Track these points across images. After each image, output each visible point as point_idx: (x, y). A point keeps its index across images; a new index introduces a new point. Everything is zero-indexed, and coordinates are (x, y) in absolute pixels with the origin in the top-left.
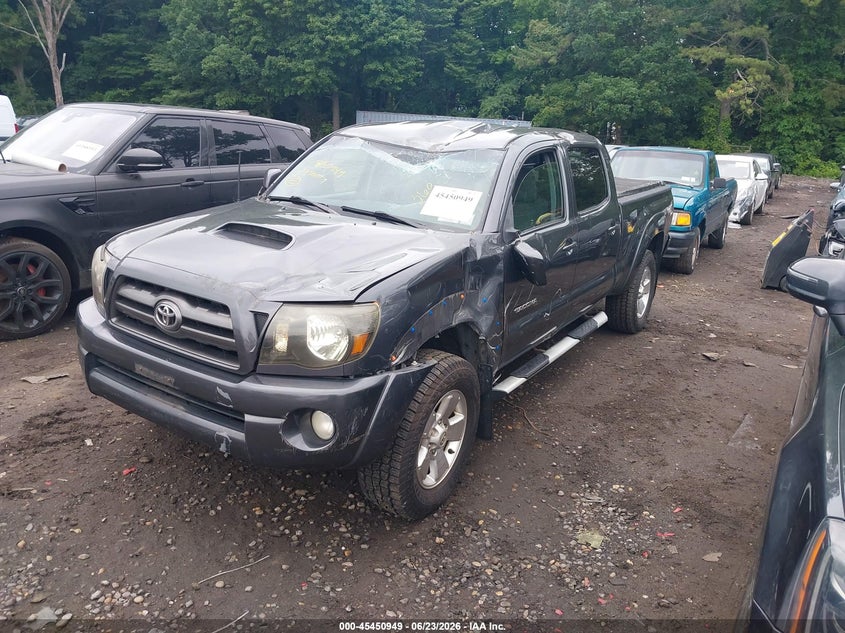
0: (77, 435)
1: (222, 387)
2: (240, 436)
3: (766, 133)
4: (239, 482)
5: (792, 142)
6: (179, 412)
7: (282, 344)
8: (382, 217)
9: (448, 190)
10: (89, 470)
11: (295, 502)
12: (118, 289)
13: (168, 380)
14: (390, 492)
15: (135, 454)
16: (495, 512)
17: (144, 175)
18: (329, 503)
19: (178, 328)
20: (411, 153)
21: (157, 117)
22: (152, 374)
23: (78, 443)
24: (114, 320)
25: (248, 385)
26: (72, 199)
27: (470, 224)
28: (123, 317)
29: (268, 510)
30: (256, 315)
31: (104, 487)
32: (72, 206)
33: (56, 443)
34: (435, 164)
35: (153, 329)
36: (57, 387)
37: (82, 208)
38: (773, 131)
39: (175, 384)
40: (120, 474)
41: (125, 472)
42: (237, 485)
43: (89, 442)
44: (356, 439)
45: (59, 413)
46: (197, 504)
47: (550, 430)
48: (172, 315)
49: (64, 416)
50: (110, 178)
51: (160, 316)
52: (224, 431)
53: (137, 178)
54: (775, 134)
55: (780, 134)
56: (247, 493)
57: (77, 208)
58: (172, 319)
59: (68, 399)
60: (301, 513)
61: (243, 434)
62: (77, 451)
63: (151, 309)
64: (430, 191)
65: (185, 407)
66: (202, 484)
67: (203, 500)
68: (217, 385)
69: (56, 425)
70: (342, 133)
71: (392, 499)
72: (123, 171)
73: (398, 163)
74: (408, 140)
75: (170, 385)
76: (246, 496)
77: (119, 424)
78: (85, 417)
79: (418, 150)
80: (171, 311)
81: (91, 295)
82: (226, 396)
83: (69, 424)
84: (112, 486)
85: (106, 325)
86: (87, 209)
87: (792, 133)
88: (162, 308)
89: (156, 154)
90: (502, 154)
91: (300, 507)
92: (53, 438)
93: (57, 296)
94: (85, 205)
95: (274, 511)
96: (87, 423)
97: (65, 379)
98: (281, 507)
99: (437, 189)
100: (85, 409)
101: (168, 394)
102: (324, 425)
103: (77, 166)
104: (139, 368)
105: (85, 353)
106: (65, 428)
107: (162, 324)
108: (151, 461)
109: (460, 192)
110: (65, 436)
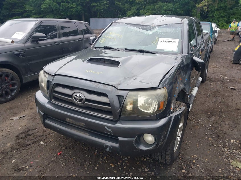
0: (36, 140)
1: (107, 126)
2: (116, 145)
3: (210, 17)
4: (101, 153)
5: (218, 19)
6: (87, 136)
7: (129, 108)
8: (142, 51)
9: (165, 39)
10: (45, 155)
11: (124, 159)
12: (54, 88)
13: (82, 124)
14: (165, 157)
15: (59, 145)
16: (197, 156)
17: (40, 42)
18: (136, 159)
19: (84, 102)
20: (145, 27)
21: (42, 22)
22: (74, 122)
23: (38, 143)
24: (53, 100)
25: (118, 125)
26: (17, 53)
27: (177, 51)
28: (57, 99)
29: (116, 165)
30: (118, 96)
31: (53, 162)
32: (18, 55)
33: (30, 144)
34: (156, 30)
35: (72, 103)
36: (24, 121)
37: (22, 55)
38: (212, 16)
39: (85, 125)
40: (57, 155)
41: (59, 154)
42: (101, 155)
43: (42, 143)
44: (162, 143)
45: (27, 132)
46: (89, 165)
47: (198, 120)
48: (80, 98)
49: (30, 133)
50: (29, 44)
51: (75, 99)
52: (109, 143)
53: (38, 43)
54: (213, 17)
55: (214, 17)
56: (105, 158)
57: (20, 55)
58: (81, 100)
59: (29, 125)
60: (128, 164)
61: (118, 145)
62: (38, 147)
63: (71, 96)
64: (158, 40)
65: (88, 133)
66: (88, 156)
67: (90, 163)
68: (105, 126)
69: (28, 137)
70: (116, 22)
71: (166, 159)
72: (33, 41)
73: (142, 31)
74: (142, 22)
75: (83, 126)
76: (106, 159)
77: (50, 134)
78: (37, 132)
79: (147, 26)
80: (80, 97)
81: (39, 89)
82: (110, 130)
83: (32, 136)
84: (56, 161)
85: (50, 102)
86: (23, 56)
87: (218, 16)
88: (76, 95)
89: (44, 35)
90: (181, 25)
91: (127, 162)
92: (28, 142)
93: (16, 87)
94: (22, 54)
95: (118, 165)
96: (39, 134)
97: (26, 117)
98: (120, 162)
99: (161, 39)
100: (36, 129)
101: (80, 129)
102: (149, 138)
103: (18, 41)
104: (68, 120)
105: (43, 114)
106: (31, 137)
107: (77, 102)
108: (66, 148)
109: (170, 40)
110: (32, 141)
